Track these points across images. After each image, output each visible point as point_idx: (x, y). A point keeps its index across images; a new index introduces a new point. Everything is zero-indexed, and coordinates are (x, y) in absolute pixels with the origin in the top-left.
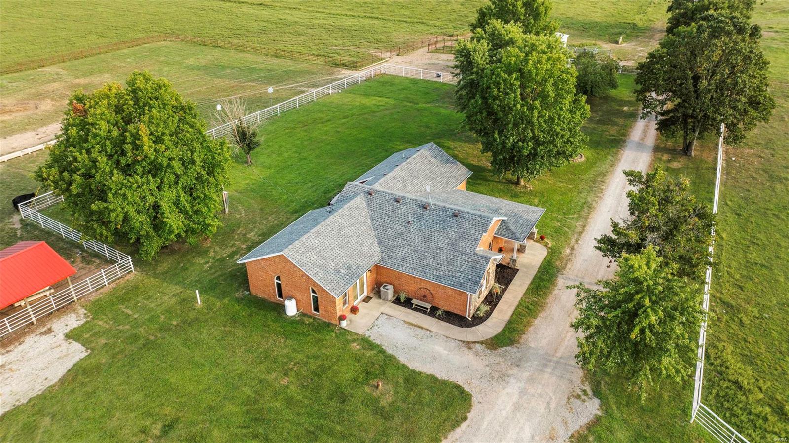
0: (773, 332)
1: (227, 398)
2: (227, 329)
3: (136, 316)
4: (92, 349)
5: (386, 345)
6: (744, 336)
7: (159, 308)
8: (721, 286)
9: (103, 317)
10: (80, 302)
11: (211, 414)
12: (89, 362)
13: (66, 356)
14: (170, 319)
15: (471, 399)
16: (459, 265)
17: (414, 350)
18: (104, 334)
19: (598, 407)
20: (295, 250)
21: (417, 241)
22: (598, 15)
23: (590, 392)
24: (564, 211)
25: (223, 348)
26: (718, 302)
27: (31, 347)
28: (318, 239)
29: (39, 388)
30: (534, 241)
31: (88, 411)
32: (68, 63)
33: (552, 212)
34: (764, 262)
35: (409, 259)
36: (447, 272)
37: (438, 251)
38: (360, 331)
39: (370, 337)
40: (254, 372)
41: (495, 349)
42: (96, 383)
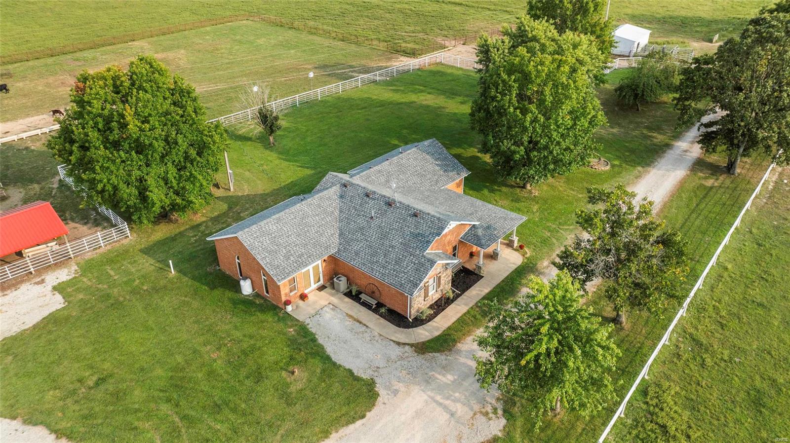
0: (736, 379)
1: (160, 362)
2: (186, 299)
3: (116, 278)
4: (69, 303)
5: (320, 335)
6: (700, 379)
7: (137, 273)
8: (700, 321)
9: (89, 275)
10: (76, 259)
11: (141, 374)
12: (62, 313)
13: (47, 305)
14: (143, 284)
15: (376, 399)
16: (405, 266)
17: (344, 343)
18: (84, 290)
19: (502, 428)
20: (250, 234)
21: (374, 237)
22: (706, 8)
23: (500, 412)
24: (561, 221)
25: (176, 317)
26: (686, 338)
27: (23, 294)
28: (277, 225)
29: (15, 330)
30: (513, 249)
31: (44, 355)
32: (156, 38)
33: (548, 221)
34: (764, 301)
35: (362, 254)
36: (392, 271)
37: (390, 250)
38: (301, 318)
39: (308, 324)
40: (192, 343)
41: (423, 353)
42: (60, 333)
